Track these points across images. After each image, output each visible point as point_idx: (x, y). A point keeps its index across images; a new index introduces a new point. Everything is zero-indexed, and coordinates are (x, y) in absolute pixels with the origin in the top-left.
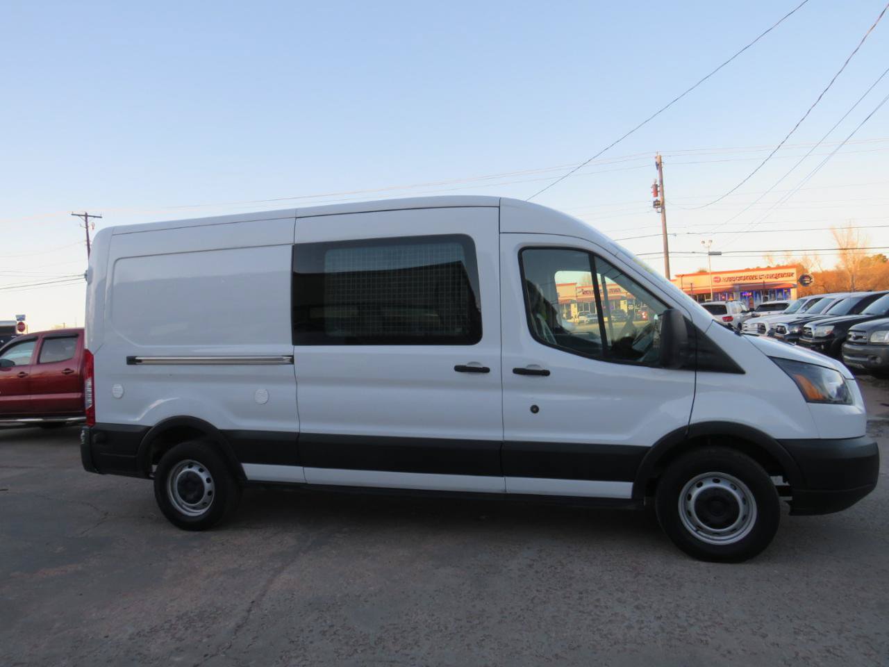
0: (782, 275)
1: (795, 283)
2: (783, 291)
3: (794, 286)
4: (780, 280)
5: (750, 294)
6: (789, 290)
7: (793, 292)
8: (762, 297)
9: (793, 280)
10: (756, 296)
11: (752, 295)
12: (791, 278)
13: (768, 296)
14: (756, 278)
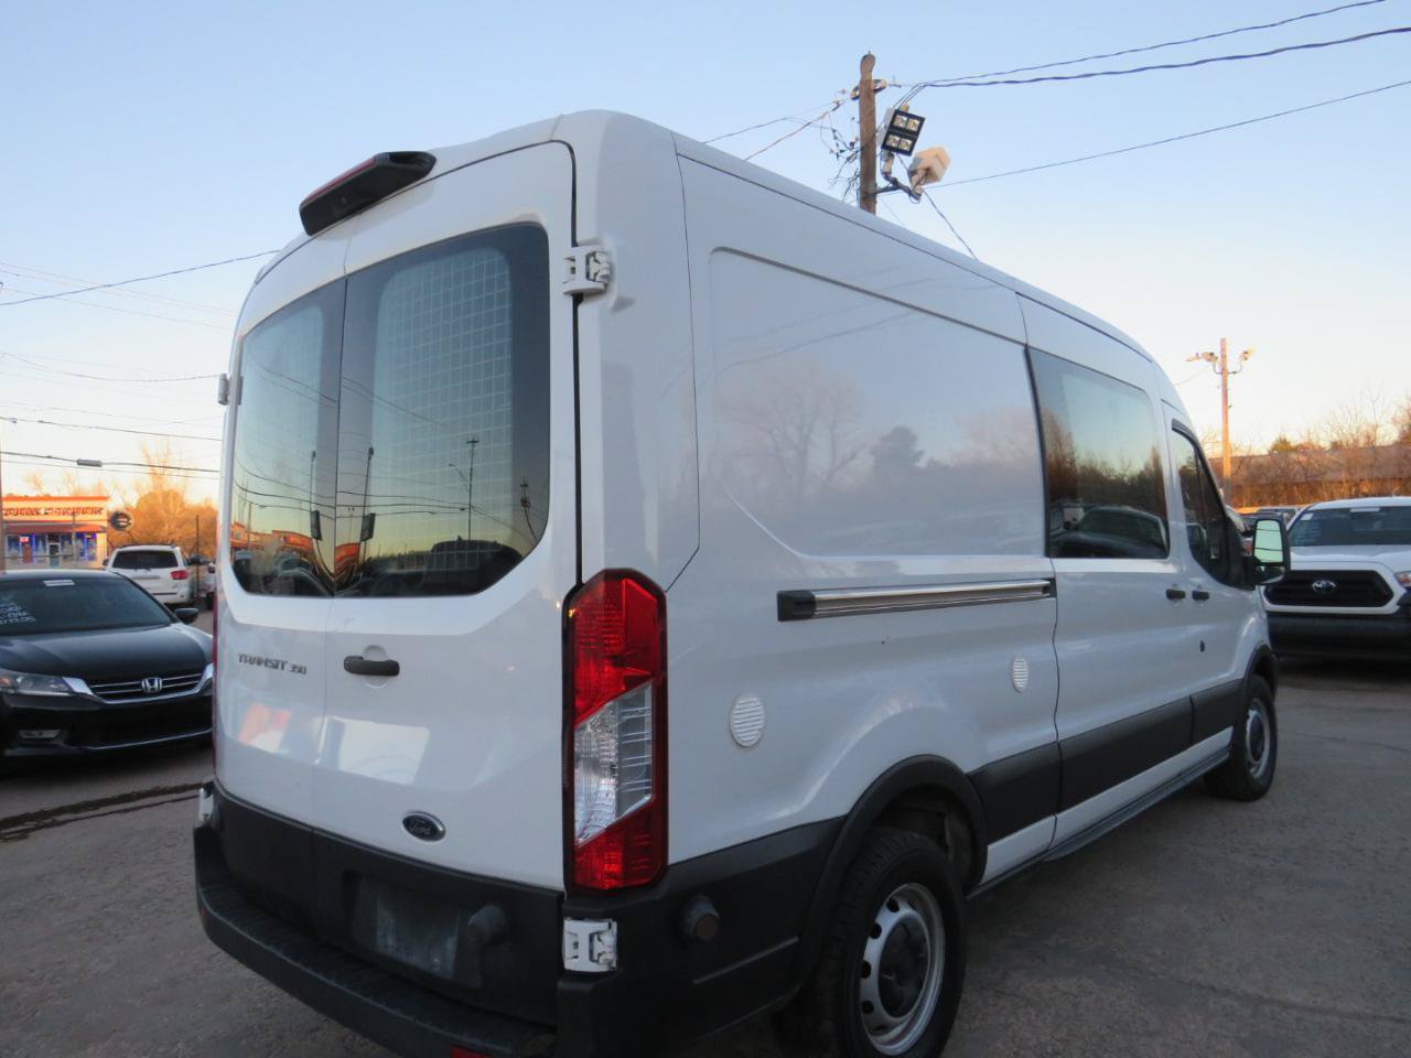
0: (84, 511)
1: (105, 524)
2: (87, 537)
3: (103, 530)
4: (80, 518)
5: (27, 539)
6: (94, 535)
7: (101, 540)
8: (48, 545)
9: (101, 520)
10: (37, 544)
11: (30, 540)
12: (97, 517)
13: (59, 544)
14: (38, 514)
